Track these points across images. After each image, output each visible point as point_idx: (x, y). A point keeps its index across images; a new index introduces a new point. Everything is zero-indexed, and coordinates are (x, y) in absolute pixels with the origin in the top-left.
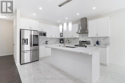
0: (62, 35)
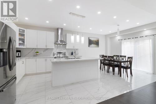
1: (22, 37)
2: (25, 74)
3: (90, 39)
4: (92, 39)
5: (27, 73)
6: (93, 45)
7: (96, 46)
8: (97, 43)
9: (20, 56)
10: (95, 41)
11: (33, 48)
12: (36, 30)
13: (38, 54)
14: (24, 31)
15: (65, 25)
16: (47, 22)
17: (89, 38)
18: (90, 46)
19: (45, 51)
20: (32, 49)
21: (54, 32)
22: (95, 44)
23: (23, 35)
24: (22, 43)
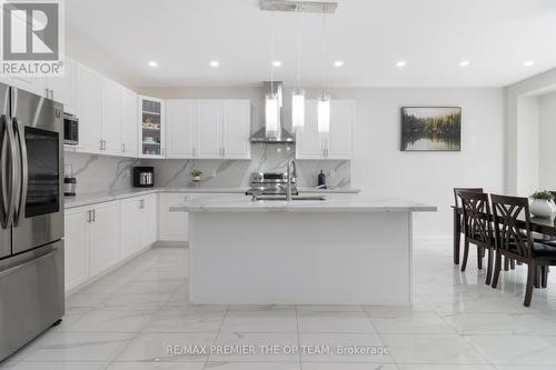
0: (150, 141)
1: (155, 127)
2: (157, 242)
3: (409, 112)
4: (420, 114)
5: (163, 238)
6: (423, 143)
7: (442, 144)
8: (449, 132)
9: (152, 185)
10: (440, 123)
11: (188, 160)
12: (190, 101)
13: (197, 178)
14: (157, 107)
15: (277, 64)
16: (215, 64)
17: (402, 110)
18: (409, 146)
19: (224, 169)
20: (183, 163)
21: (248, 101)
22: (439, 137)
23: (157, 119)
24: (154, 143)
